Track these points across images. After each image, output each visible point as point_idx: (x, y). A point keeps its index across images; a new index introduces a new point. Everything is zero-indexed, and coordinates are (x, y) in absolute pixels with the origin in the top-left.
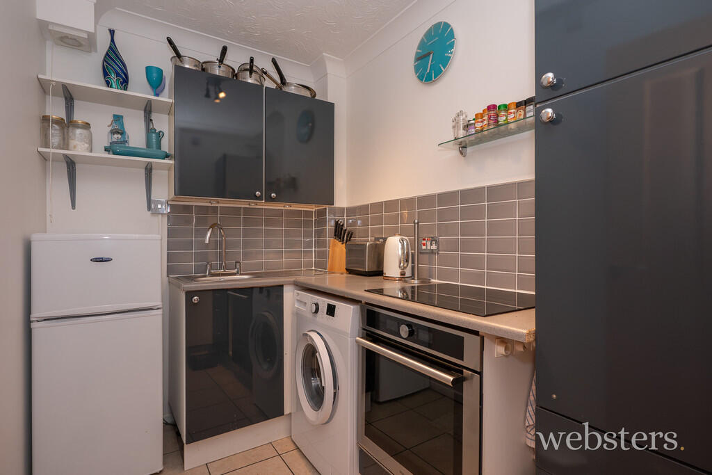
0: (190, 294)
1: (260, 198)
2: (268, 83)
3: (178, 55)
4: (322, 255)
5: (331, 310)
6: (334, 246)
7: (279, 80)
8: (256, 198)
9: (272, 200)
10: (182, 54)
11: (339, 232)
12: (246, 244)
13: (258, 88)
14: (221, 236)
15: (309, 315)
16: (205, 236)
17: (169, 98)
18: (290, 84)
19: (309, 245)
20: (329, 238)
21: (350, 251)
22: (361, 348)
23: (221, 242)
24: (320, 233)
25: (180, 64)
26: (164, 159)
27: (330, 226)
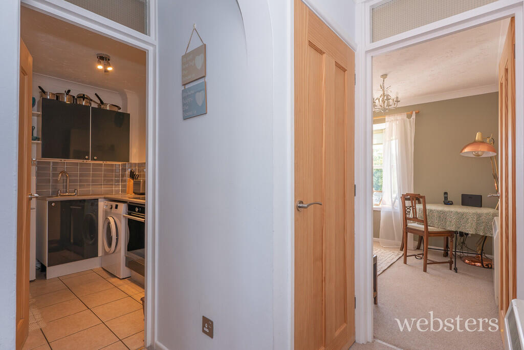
0: (50, 203)
1: (88, 159)
2: (94, 105)
3: (43, 91)
4: (124, 186)
5: (116, 207)
6: (130, 181)
7: (99, 102)
8: (86, 159)
9: (95, 160)
10: (45, 91)
11: (132, 175)
12: (81, 181)
13: (87, 108)
14: (67, 177)
15: (109, 210)
16: (58, 176)
17: (38, 111)
18: (106, 104)
19: (118, 181)
20: (128, 178)
21: (135, 184)
22: (127, 220)
23: (67, 180)
24: (123, 176)
25: (44, 97)
26: (35, 140)
27: (128, 172)
